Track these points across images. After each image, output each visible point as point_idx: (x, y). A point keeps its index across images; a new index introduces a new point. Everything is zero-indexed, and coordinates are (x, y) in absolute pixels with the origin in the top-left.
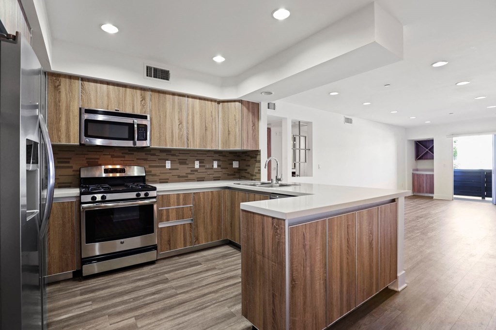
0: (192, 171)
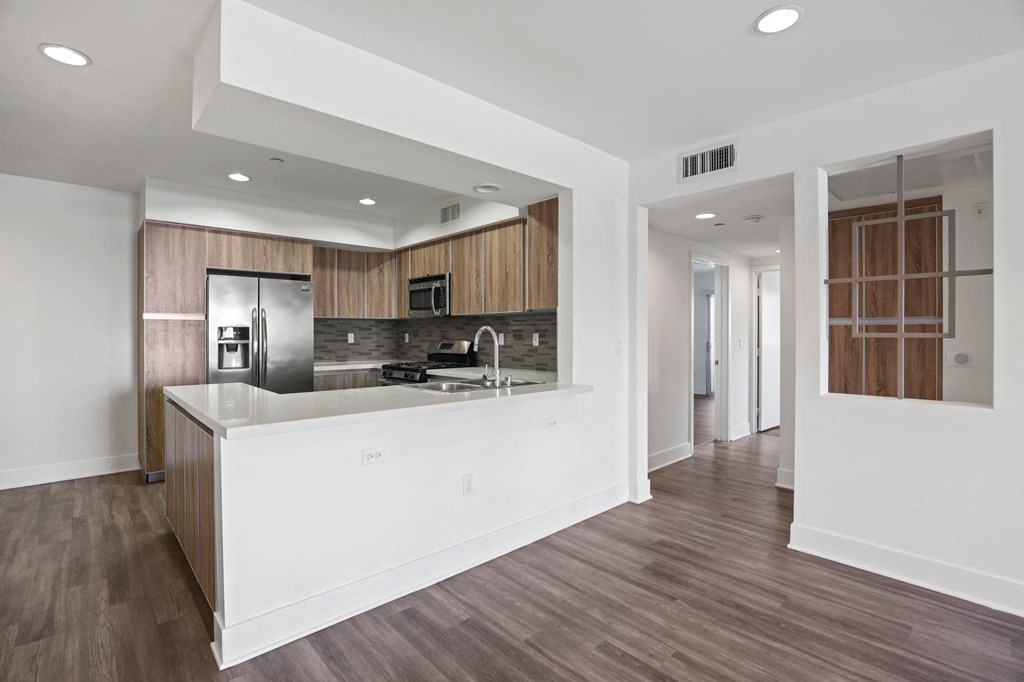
0: (529, 351)
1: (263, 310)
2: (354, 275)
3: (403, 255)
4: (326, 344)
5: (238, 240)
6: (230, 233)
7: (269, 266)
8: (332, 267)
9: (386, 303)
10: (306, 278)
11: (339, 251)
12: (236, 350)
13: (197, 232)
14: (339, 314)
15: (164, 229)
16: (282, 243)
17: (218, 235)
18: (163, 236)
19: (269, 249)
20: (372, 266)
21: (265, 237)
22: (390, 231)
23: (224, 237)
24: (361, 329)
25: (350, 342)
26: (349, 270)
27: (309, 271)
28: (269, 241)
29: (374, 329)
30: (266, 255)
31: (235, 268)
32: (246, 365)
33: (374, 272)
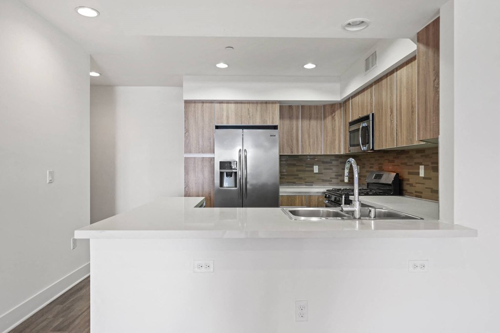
1: (245, 150)
2: (313, 123)
3: (347, 103)
4: (298, 173)
5: (232, 106)
6: (228, 102)
7: (251, 121)
8: (297, 118)
9: (337, 142)
10: (275, 127)
11: (303, 107)
12: (231, 176)
13: (210, 104)
14: (302, 152)
15: (193, 105)
16: (259, 105)
17: (221, 104)
18: (193, 109)
19: (251, 110)
20: (327, 115)
21: (249, 102)
22: (337, 86)
23: (225, 105)
24: (323, 162)
25: (315, 172)
26: (310, 119)
27: (277, 122)
28: (251, 105)
29: (334, 163)
30: (249, 114)
31: (230, 124)
32: (236, 186)
33: (329, 119)
